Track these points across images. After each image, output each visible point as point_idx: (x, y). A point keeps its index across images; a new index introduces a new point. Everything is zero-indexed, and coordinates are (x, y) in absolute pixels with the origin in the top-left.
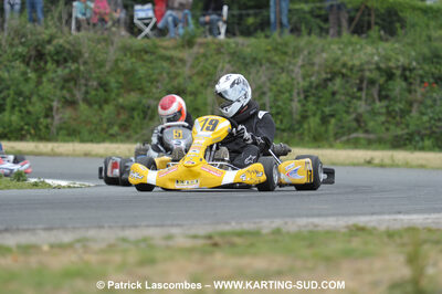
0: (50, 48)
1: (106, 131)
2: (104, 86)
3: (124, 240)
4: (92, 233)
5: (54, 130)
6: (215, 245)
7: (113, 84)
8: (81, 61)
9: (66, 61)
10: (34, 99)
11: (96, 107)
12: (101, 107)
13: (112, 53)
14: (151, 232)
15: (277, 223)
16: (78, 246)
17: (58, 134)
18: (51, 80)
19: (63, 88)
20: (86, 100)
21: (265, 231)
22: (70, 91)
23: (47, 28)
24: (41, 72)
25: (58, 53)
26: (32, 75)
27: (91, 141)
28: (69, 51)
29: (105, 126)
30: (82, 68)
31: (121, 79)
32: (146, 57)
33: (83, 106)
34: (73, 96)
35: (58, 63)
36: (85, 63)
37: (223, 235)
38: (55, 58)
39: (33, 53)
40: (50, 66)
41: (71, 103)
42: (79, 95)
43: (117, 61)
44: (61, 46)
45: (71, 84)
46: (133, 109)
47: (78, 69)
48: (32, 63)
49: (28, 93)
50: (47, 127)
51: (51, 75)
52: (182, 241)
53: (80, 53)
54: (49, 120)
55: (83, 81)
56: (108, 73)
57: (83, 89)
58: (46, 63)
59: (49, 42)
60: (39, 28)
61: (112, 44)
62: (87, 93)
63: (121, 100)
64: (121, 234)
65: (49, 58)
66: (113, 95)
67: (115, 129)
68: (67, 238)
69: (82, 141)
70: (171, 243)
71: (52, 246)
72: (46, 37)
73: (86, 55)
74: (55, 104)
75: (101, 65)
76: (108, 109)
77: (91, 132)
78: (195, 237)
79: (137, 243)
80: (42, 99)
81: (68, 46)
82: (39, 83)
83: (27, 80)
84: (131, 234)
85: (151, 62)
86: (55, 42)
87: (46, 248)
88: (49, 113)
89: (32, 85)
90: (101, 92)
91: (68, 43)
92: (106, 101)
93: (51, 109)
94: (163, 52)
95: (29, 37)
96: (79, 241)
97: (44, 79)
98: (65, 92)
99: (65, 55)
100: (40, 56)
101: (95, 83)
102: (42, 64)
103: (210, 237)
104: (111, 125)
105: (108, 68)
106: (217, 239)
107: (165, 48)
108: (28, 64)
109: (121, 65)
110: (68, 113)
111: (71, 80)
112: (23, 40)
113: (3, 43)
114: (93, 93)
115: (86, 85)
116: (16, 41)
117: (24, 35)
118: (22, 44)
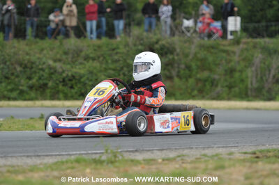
0: (157, 46)
1: (190, 94)
2: (188, 67)
3: (205, 155)
4: (186, 152)
6: (257, 157)
7: (193, 65)
8: (175, 53)
9: (166, 53)
11: (184, 80)
12: (187, 80)
13: (193, 49)
14: (220, 150)
16: (178, 159)
20: (178, 76)
22: (169, 70)
23: (155, 34)
25: (162, 49)
28: (168, 49)
29: (189, 91)
30: (176, 58)
31: (199, 63)
32: (212, 50)
33: (176, 80)
34: (171, 73)
36: (178, 55)
37: (261, 152)
39: (147, 49)
41: (170, 78)
42: (174, 73)
43: (196, 53)
44: (164, 45)
45: (170, 67)
46: (206, 81)
47: (173, 59)
52: (238, 156)
53: (174, 49)
55: (176, 65)
56: (191, 60)
57: (177, 70)
59: (157, 43)
60: (151, 35)
61: (193, 43)
62: (179, 72)
63: (198, 76)
64: (203, 152)
66: (194, 73)
67: (195, 92)
68: (172, 155)
69: (176, 99)
70: (231, 157)
71: (163, 160)
72: (154, 40)
73: (178, 50)
75: (186, 56)
76: (191, 81)
77: (181, 94)
78: (245, 153)
79: (212, 157)
81: (167, 45)
84: (209, 152)
85: (216, 53)
86: (160, 43)
87: (160, 161)
90: (187, 71)
91: (168, 43)
92: (190, 77)
94: (222, 47)
95: (145, 40)
96: (179, 156)
99: (165, 50)
101: (183, 66)
103: (255, 153)
104: (193, 90)
105: (190, 57)
106: (258, 154)
107: (224, 45)
109: (199, 55)
110: (168, 83)
111: (170, 64)
112: (142, 42)
113: (130, 44)
114: (182, 72)
115: (178, 67)
116: (138, 43)
117: (142, 39)
118: (141, 44)
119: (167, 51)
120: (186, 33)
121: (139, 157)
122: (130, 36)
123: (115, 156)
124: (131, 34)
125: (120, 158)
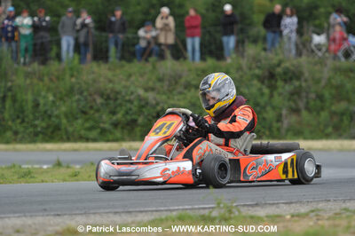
0: (279, 70)
1: (323, 131)
2: (320, 97)
5: (283, 131)
7: (327, 94)
8: (303, 79)
9: (291, 79)
10: (268, 108)
11: (315, 113)
12: (318, 114)
13: (326, 73)
17: (286, 134)
18: (280, 94)
19: (289, 100)
20: (308, 109)
22: (294, 101)
23: (276, 54)
24: (273, 88)
25: (285, 73)
26: (266, 91)
27: (313, 139)
28: (293, 73)
29: (322, 127)
30: (304, 84)
31: (333, 91)
32: (351, 75)
33: (304, 113)
34: (297, 105)
35: (285, 81)
36: (306, 81)
38: (284, 77)
39: (267, 74)
40: (280, 83)
41: (296, 111)
42: (301, 105)
43: (329, 79)
44: (287, 68)
45: (296, 97)
46: (343, 114)
47: (301, 86)
48: (266, 82)
49: (263, 104)
50: (278, 129)
51: (280, 90)
53: (301, 73)
54: (279, 124)
55: (304, 94)
56: (324, 88)
57: (305, 100)
58: (276, 81)
59: (279, 65)
60: (270, 55)
61: (326, 65)
62: (308, 103)
63: (333, 108)
65: (278, 77)
66: (327, 104)
67: (330, 130)
72: (275, 61)
73: (306, 75)
74: (284, 112)
75: (317, 81)
76: (324, 115)
77: (311, 132)
80: (274, 108)
81: (292, 68)
82: (271, 96)
83: (262, 94)
86: (283, 65)
88: (279, 119)
89: (266, 98)
90: (318, 103)
91: (293, 66)
92: (322, 109)
93: (280, 115)
95: (263, 62)
97: (275, 94)
98: (291, 103)
99: (290, 74)
100: (272, 76)
101: (313, 96)
102: (273, 82)
104: (326, 126)
105: (323, 83)
108: (263, 82)
109: (333, 81)
110: (294, 118)
111: (296, 93)
112: (259, 64)
113: (244, 67)
114: (312, 103)
115: (307, 97)
116: (254, 65)
117: (259, 61)
118: (259, 68)
119: (292, 75)
120: (317, 51)
122: (243, 56)
123: (230, 212)
124: (246, 54)
125: (237, 213)
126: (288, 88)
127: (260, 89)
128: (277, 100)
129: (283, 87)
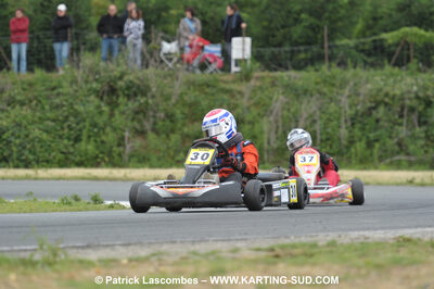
0: (121, 84)
1: (173, 158)
2: (170, 117)
3: (195, 253)
4: (165, 247)
5: (126, 158)
6: (277, 256)
7: (178, 113)
8: (149, 95)
9: (136, 95)
10: (108, 129)
11: (164, 136)
12: (168, 136)
13: (178, 88)
14: (219, 245)
15: (332, 236)
16: (154, 259)
17: (129, 161)
18: (123, 113)
19: (133, 119)
20: (154, 130)
21: (320, 244)
22: (139, 121)
23: (118, 65)
24: (113, 105)
25: (128, 88)
26: (105, 109)
27: (160, 167)
28: (138, 87)
29: (172, 153)
30: (150, 101)
31: (186, 110)
32: (207, 90)
33: (151, 136)
34: (142, 126)
35: (128, 97)
36: (153, 97)
37: (283, 247)
38: (126, 92)
39: (106, 88)
40: (122, 100)
41: (141, 133)
42: (148, 126)
43: (182, 94)
44: (131, 82)
45: (141, 116)
47: (147, 103)
48: (105, 98)
49: (101, 124)
50: (120, 155)
51: (122, 108)
52: (247, 254)
53: (148, 88)
54: (121, 149)
55: (151, 113)
56: (174, 105)
57: (152, 120)
58: (118, 96)
59: (121, 78)
60: (111, 66)
61: (177, 79)
62: (155, 123)
63: (186, 130)
64: (192, 248)
65: (120, 93)
66: (179, 125)
67: (182, 155)
68: (143, 252)
69: (152, 167)
70: (237, 255)
71: (130, 260)
72: (117, 74)
73: (154, 90)
74: (127, 134)
75: (167, 98)
76: (175, 138)
77: (159, 159)
78: (258, 250)
79: (206, 256)
80: (114, 129)
81: (137, 82)
82: (112, 115)
83: (101, 113)
84: (201, 248)
85: (213, 95)
86: (126, 78)
87: (125, 261)
88: (121, 142)
89: (105, 117)
90: (168, 123)
91: (138, 79)
92: (173, 131)
93: (123, 138)
94: (223, 85)
95: (103, 74)
96: (154, 255)
97: (116, 112)
98: (135, 123)
99: (134, 89)
100: (113, 91)
101: (162, 115)
102: (114, 98)
103: (272, 250)
104: (177, 152)
105: (173, 101)
106: (278, 251)
107: (225, 82)
108: (102, 99)
109: (186, 98)
110: (138, 142)
111: (141, 112)
112: (97, 77)
113: (79, 79)
114: (160, 123)
115: (154, 117)
116: (91, 78)
117: (98, 73)
118: (96, 80)
119: (137, 90)
120: (167, 62)
121: (92, 255)
122: (78, 67)
123: (55, 255)
124: (81, 64)
125: (63, 257)
126: (133, 105)
127: (98, 107)
128: (118, 120)
129: (126, 105)
